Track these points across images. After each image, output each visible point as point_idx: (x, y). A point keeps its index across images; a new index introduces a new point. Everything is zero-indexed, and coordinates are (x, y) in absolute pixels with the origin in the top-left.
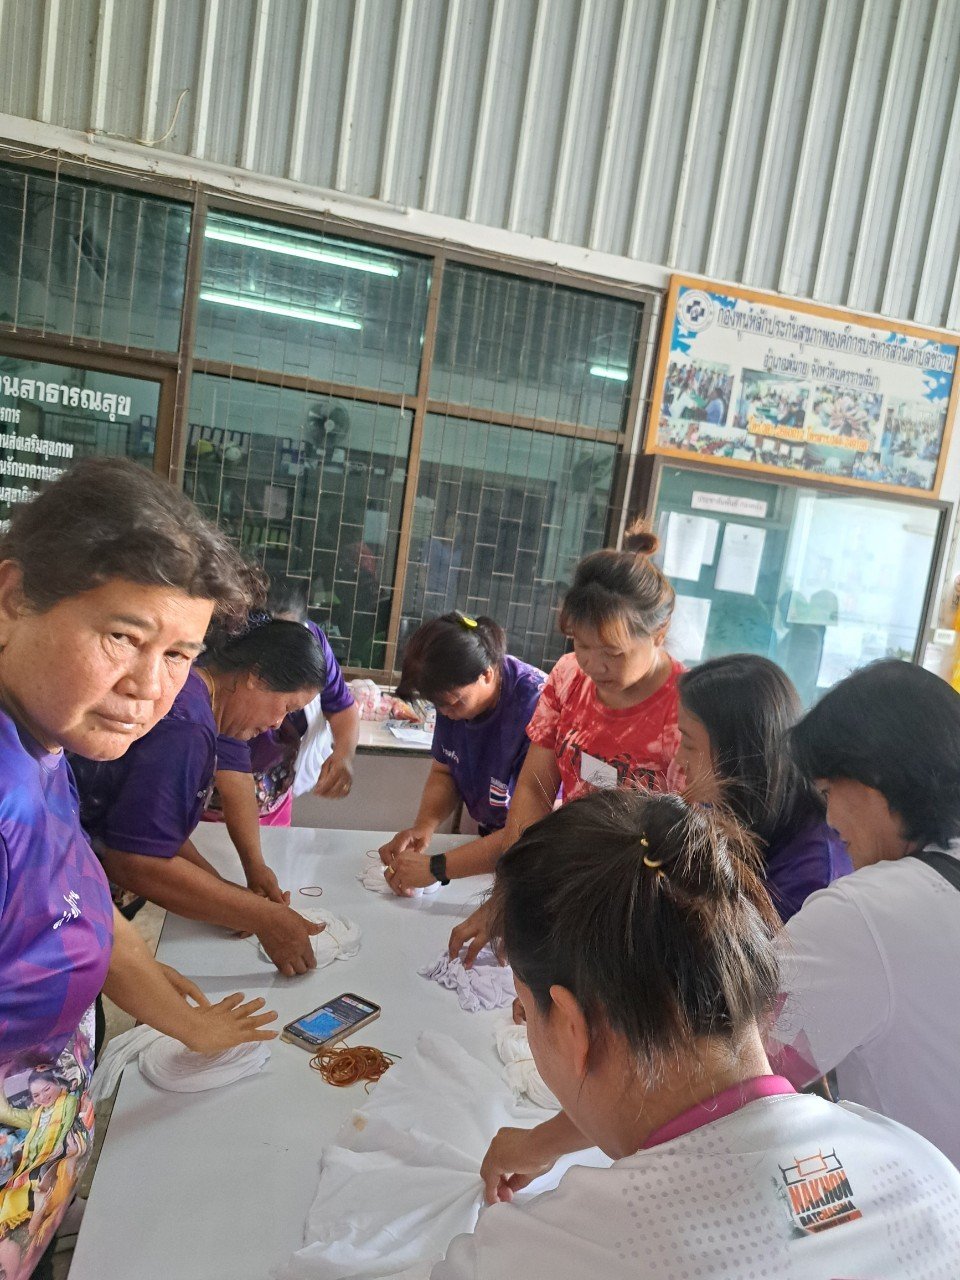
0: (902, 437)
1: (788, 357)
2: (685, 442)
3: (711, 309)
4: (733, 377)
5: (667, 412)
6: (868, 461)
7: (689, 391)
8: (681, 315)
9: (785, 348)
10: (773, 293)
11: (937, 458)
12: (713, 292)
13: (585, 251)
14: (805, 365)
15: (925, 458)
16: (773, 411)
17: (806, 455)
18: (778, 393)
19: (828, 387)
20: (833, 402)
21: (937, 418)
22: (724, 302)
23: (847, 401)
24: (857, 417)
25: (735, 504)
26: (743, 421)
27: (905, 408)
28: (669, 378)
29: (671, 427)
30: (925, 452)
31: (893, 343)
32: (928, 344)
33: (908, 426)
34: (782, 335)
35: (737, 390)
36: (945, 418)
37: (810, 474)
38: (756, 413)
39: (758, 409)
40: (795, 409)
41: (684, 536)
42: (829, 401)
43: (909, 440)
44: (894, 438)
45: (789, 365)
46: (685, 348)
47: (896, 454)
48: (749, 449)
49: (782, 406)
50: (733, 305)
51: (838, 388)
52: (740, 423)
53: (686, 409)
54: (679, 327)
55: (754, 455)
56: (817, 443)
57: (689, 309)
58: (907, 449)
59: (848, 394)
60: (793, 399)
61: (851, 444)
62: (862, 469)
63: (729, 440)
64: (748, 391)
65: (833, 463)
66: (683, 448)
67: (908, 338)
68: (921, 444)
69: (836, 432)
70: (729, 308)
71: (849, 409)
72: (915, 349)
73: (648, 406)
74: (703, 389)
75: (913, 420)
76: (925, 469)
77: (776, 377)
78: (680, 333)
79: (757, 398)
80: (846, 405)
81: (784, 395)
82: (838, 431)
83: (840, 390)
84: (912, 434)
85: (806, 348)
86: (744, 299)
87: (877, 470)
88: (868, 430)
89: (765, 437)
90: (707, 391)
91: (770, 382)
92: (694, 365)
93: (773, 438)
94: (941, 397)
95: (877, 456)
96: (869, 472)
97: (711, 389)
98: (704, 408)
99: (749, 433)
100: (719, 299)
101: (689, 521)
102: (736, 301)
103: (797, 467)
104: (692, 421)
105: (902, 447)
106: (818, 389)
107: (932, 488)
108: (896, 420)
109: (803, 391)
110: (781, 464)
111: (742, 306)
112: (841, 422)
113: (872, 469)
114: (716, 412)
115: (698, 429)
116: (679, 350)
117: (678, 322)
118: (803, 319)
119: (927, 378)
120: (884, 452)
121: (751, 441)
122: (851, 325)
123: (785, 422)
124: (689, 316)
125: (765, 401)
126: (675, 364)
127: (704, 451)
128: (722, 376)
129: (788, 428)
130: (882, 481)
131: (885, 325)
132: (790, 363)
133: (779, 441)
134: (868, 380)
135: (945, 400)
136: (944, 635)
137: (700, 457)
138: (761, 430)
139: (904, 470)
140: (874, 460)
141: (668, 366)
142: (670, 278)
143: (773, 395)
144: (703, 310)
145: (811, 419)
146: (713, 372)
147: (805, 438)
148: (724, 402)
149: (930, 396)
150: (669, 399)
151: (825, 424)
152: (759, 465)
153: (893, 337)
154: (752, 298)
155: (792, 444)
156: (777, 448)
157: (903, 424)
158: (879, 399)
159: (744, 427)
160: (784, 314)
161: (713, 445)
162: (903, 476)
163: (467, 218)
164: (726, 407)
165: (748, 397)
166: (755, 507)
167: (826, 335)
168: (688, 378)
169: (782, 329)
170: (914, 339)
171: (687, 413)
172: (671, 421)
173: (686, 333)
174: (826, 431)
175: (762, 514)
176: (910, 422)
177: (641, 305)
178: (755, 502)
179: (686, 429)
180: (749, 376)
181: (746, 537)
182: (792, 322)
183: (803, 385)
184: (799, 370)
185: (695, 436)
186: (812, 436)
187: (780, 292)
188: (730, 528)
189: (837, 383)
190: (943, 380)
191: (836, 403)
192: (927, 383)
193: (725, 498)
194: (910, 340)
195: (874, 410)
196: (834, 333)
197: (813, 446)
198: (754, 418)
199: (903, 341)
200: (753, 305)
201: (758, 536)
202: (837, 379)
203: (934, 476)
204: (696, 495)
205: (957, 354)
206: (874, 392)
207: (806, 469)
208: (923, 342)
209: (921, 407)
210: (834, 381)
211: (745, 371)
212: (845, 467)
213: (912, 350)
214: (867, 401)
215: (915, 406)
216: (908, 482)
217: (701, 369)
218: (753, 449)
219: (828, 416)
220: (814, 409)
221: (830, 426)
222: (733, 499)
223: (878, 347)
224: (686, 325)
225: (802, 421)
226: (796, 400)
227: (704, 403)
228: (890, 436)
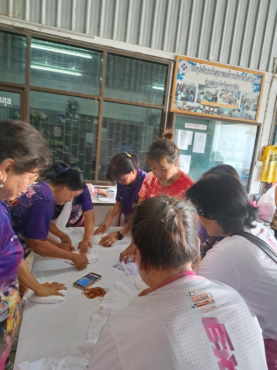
0: (246, 104)
1: (212, 81)
2: (182, 108)
3: (189, 66)
4: (196, 87)
5: (177, 99)
6: (236, 112)
7: (183, 92)
8: (180, 68)
9: (211, 78)
10: (207, 60)
11: (257, 110)
12: (189, 61)
13: (150, 49)
14: (217, 83)
15: (253, 110)
16: (208, 98)
17: (218, 111)
18: (209, 92)
19: (224, 89)
20: (226, 94)
21: (256, 98)
22: (192, 64)
23: (230, 93)
24: (233, 98)
25: (197, 126)
27: (247, 95)
28: (177, 88)
29: (178, 103)
30: (253, 108)
31: (243, 75)
32: (254, 75)
33: (248, 101)
34: (210, 74)
35: (197, 91)
36: (259, 98)
37: (219, 117)
38: (203, 98)
39: (203, 97)
40: (214, 97)
41: (183, 137)
42: (225, 94)
43: (248, 105)
44: (244, 105)
45: (213, 83)
46: (181, 79)
47: (245, 109)
48: (201, 109)
49: (211, 96)
50: (195, 65)
51: (227, 89)
52: (199, 102)
53: (182, 97)
54: (179, 72)
55: (203, 111)
56: (221, 107)
57: (182, 66)
58: (247, 108)
59: (230, 91)
60: (214, 93)
61: (231, 107)
62: (235, 114)
63: (195, 107)
64: (200, 91)
65: (226, 113)
66: (182, 110)
67: (248, 73)
68: (252, 106)
70: (194, 66)
71: (231, 96)
72: (250, 77)
73: (171, 97)
74: (187, 91)
75: (250, 99)
76: (253, 114)
77: (209, 87)
78: (180, 74)
79: (203, 93)
80: (230, 95)
81: (211, 92)
82: (227, 103)
83: (228, 90)
84: (249, 103)
85: (218, 77)
86: (199, 63)
87: (239, 114)
88: (236, 103)
89: (206, 105)
90: (188, 92)
91: (206, 88)
92: (184, 84)
93: (208, 106)
94: (257, 92)
95: (239, 110)
96: (237, 115)
97: (190, 91)
98: (188, 97)
99: (201, 104)
101: (184, 132)
102: (196, 63)
103: (216, 114)
104: (184, 101)
105: (246, 107)
106: (221, 90)
107: (255, 119)
108: (244, 99)
109: (217, 91)
110: (211, 114)
111: (198, 65)
112: (228, 100)
113: (237, 114)
114: (191, 98)
115: (186, 104)
116: (179, 79)
117: (179, 71)
118: (217, 68)
119: (253, 86)
120: (241, 109)
121: (202, 107)
122: (231, 70)
123: (212, 101)
124: (182, 69)
125: (206, 94)
126: (178, 84)
127: (188, 110)
128: (193, 87)
129: (213, 103)
130: (240, 118)
131: (241, 70)
132: (213, 82)
133: (210, 107)
134: (236, 87)
135: (259, 92)
136: (259, 163)
137: (187, 112)
138: (205, 103)
139: (247, 114)
140: (238, 111)
141: (176, 84)
142: (176, 57)
143: (208, 93)
144: (186, 67)
145: (219, 100)
146: (190, 86)
147: (218, 105)
148: (193, 95)
149: (254, 91)
150: (177, 95)
151: (224, 101)
152: (204, 114)
153: (243, 73)
155: (214, 107)
156: (210, 109)
157: (246, 100)
158: (240, 92)
159: (199, 103)
160: (211, 67)
161: (191, 108)
162: (246, 116)
163: (113, 39)
164: (194, 97)
165: (200, 93)
166: (204, 127)
167: (223, 73)
168: (182, 88)
169: (210, 71)
170: (250, 74)
171: (182, 99)
172: (178, 101)
173: (181, 74)
174: (224, 103)
175: (206, 129)
176: (248, 100)
177: (167, 65)
178: (203, 126)
179: (182, 104)
180: (201, 87)
181: (201, 136)
182: (213, 70)
183: (217, 89)
184: (215, 84)
185: (185, 106)
186: (220, 104)
187: (209, 60)
188: (197, 134)
190: (258, 86)
191: (227, 94)
192: (253, 87)
193: (194, 125)
194: (248, 74)
195: (238, 96)
196: (226, 73)
197: (220, 108)
198: (203, 100)
199: (246, 74)
200: (201, 64)
201: (205, 136)
202: (227, 87)
203: (256, 116)
204: (186, 124)
205: (262, 78)
206: (238, 90)
207: (218, 115)
208: (252, 74)
209: (252, 95)
210: (226, 88)
211: (200, 85)
212: (229, 114)
213: (249, 77)
214: (236, 93)
215: (250, 94)
216: (248, 118)
217: (186, 85)
218: (202, 109)
219: (224, 98)
220: (220, 96)
221: (225, 101)
222: (197, 125)
223: (239, 77)
224: (181, 71)
225: (217, 100)
226: (215, 94)
227: (187, 95)
228: (243, 104)
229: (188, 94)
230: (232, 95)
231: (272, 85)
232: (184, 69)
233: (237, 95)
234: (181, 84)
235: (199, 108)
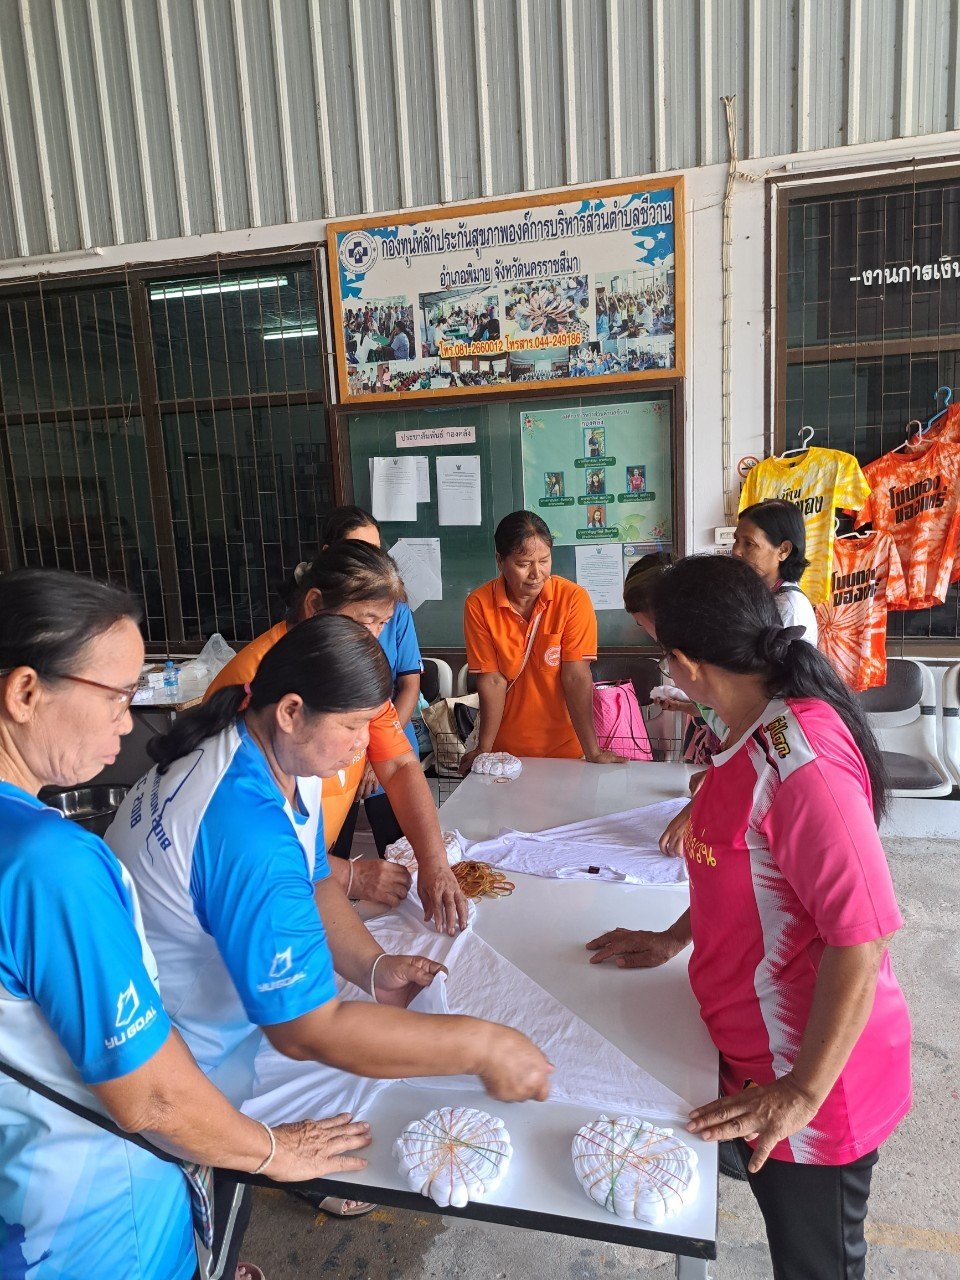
0: (622, 316)
1: (466, 268)
2: (378, 384)
3: (373, 245)
4: (411, 307)
5: (354, 361)
6: (586, 354)
8: (345, 261)
9: (459, 260)
10: (437, 206)
11: (673, 327)
12: (371, 227)
13: (248, 231)
14: (486, 272)
15: (657, 332)
16: (463, 330)
17: (510, 366)
18: (463, 310)
19: (519, 286)
20: (528, 301)
21: (662, 281)
22: (385, 234)
23: (545, 295)
24: (560, 309)
25: (440, 436)
26: (433, 349)
27: (618, 282)
28: (347, 326)
29: (361, 373)
30: (655, 325)
31: (586, 214)
32: (632, 199)
33: (628, 301)
34: (454, 247)
35: (418, 317)
36: (672, 278)
37: (520, 385)
39: (445, 332)
40: (485, 321)
41: (392, 480)
42: (523, 301)
43: (630, 317)
44: (612, 320)
45: (469, 276)
46: (356, 292)
47: (619, 337)
48: (445, 375)
49: (471, 322)
50: (395, 234)
51: (530, 284)
52: (430, 352)
54: (346, 274)
55: (453, 381)
56: (520, 350)
57: (351, 252)
58: (631, 329)
59: (543, 288)
60: (482, 310)
61: (560, 341)
62: (580, 365)
63: (422, 371)
64: (430, 316)
65: (544, 367)
67: (604, 201)
68: (648, 318)
69: (539, 332)
70: (392, 238)
71: (549, 303)
72: (617, 211)
73: (336, 359)
74: (384, 328)
75: (632, 292)
76: (660, 345)
77: (458, 293)
78: (348, 279)
79: (442, 320)
80: (545, 300)
81: (470, 310)
82: (541, 330)
83: (533, 286)
84: (634, 309)
85: (484, 252)
86: (403, 224)
87: (598, 361)
88: (578, 321)
89: (460, 358)
91: (451, 300)
92: (369, 306)
93: (469, 358)
94: (662, 258)
95: (595, 346)
96: (589, 366)
97: (392, 326)
98: (389, 345)
99: (441, 359)
100: (379, 233)
101: (395, 463)
102: (397, 228)
103: (504, 381)
104: (380, 363)
105: (624, 327)
106: (507, 292)
107: (673, 365)
108: (610, 299)
109: (490, 299)
110: (484, 382)
111: (405, 232)
112: (543, 320)
113: (591, 362)
114: (402, 346)
116: (350, 295)
117: (343, 269)
118: (473, 222)
119: (640, 239)
120: (602, 338)
121: (446, 367)
122: (530, 210)
123: (478, 337)
124: (352, 260)
125: (450, 321)
126: (350, 311)
127: (399, 389)
128: (399, 309)
129: (483, 343)
130: (607, 372)
131: (571, 197)
132: (469, 274)
133: (476, 359)
134: (563, 264)
135: (669, 258)
137: (396, 396)
138: (453, 353)
139: (633, 352)
140: (593, 351)
141: (344, 316)
142: (327, 230)
143: (458, 313)
144: (365, 249)
146: (389, 308)
147: (505, 349)
148: (408, 334)
149: (649, 259)
150: (352, 347)
151: (525, 328)
152: (461, 389)
153: (586, 206)
154: (411, 220)
155: (491, 359)
156: (476, 367)
157: (619, 300)
158: (584, 281)
159: (436, 355)
160: (451, 225)
161: (407, 381)
162: (633, 360)
164: (412, 339)
165: (432, 323)
166: (466, 435)
167: (504, 230)
168: (366, 322)
169: (452, 241)
170: (613, 199)
171: (373, 356)
173: (354, 278)
174: (528, 335)
175: (472, 439)
176: (628, 296)
177: (309, 264)
178: (461, 429)
179: (375, 372)
180: (427, 300)
181: (459, 468)
182: (462, 230)
183: (488, 293)
184: (481, 278)
185: (386, 376)
186: (512, 344)
187: (443, 203)
188: (440, 460)
189: (528, 279)
190: (662, 235)
191: (532, 301)
192: (641, 245)
193: (429, 432)
194: (608, 202)
195: (580, 296)
196: (512, 226)
197: (516, 355)
198: (444, 343)
199: (600, 206)
200: (415, 227)
201: (472, 463)
202: (528, 274)
203: (673, 350)
204: (399, 435)
205: (673, 200)
206: (574, 276)
207: (513, 380)
208: (624, 199)
209: (639, 275)
210: (525, 278)
211: (422, 296)
212: (559, 368)
213: (613, 213)
214: (569, 288)
215: (630, 277)
216: (641, 365)
217: (376, 308)
218: (449, 374)
219: (526, 317)
220: (508, 313)
221: (531, 327)
222: (437, 431)
223: (569, 223)
224: (352, 268)
225: (497, 330)
226: (485, 312)
227: (388, 341)
228: (605, 319)
229: (387, 336)
230: (555, 299)
231: (732, 212)
232: (359, 261)
233: (572, 293)
234: (360, 310)
235: (437, 372)
